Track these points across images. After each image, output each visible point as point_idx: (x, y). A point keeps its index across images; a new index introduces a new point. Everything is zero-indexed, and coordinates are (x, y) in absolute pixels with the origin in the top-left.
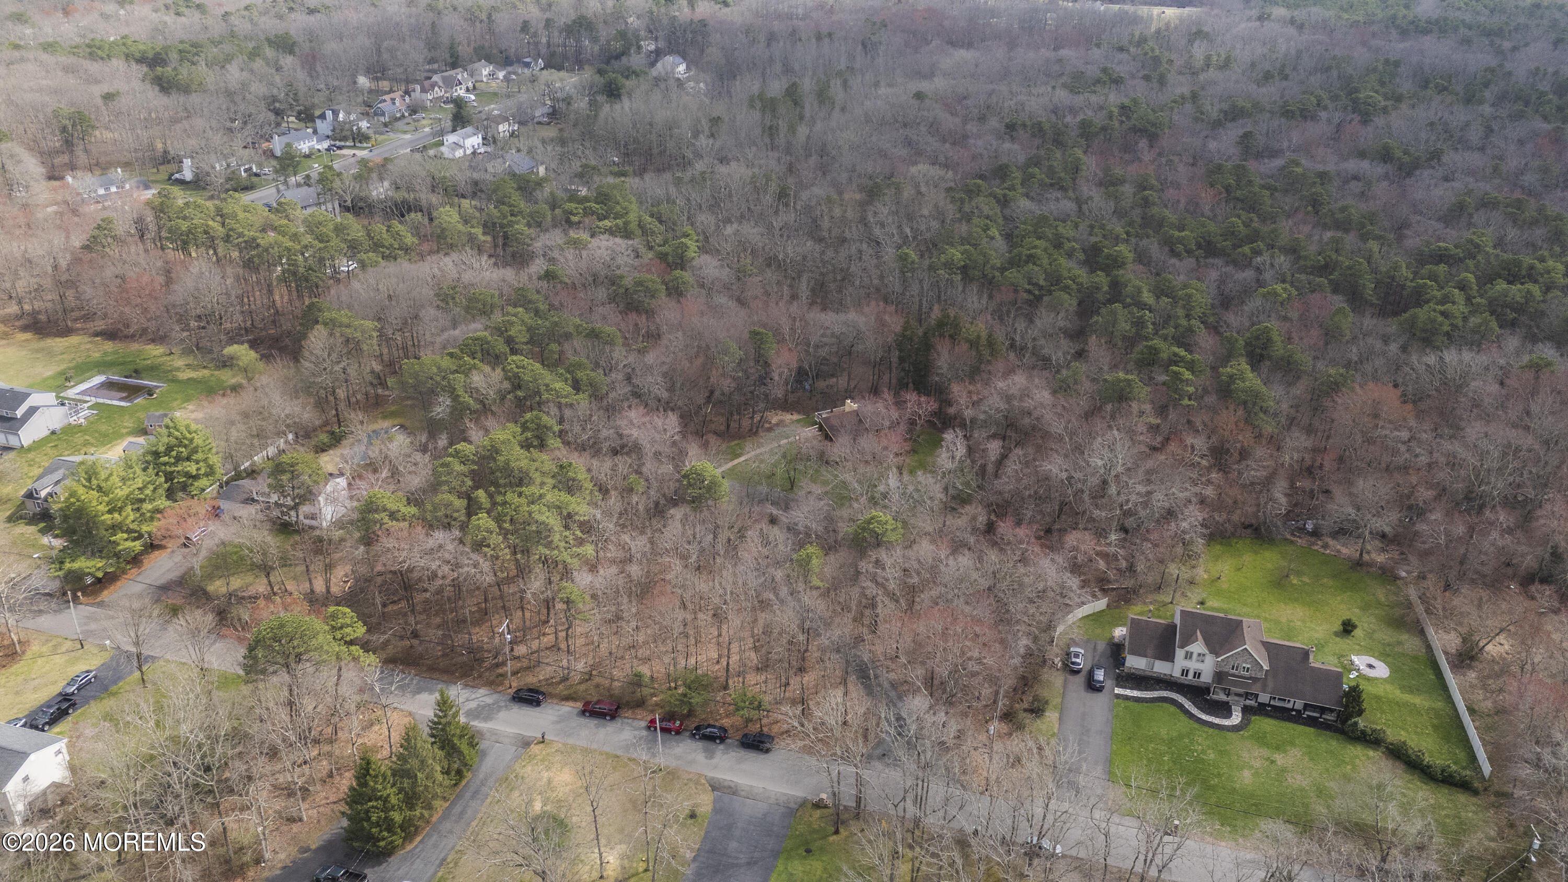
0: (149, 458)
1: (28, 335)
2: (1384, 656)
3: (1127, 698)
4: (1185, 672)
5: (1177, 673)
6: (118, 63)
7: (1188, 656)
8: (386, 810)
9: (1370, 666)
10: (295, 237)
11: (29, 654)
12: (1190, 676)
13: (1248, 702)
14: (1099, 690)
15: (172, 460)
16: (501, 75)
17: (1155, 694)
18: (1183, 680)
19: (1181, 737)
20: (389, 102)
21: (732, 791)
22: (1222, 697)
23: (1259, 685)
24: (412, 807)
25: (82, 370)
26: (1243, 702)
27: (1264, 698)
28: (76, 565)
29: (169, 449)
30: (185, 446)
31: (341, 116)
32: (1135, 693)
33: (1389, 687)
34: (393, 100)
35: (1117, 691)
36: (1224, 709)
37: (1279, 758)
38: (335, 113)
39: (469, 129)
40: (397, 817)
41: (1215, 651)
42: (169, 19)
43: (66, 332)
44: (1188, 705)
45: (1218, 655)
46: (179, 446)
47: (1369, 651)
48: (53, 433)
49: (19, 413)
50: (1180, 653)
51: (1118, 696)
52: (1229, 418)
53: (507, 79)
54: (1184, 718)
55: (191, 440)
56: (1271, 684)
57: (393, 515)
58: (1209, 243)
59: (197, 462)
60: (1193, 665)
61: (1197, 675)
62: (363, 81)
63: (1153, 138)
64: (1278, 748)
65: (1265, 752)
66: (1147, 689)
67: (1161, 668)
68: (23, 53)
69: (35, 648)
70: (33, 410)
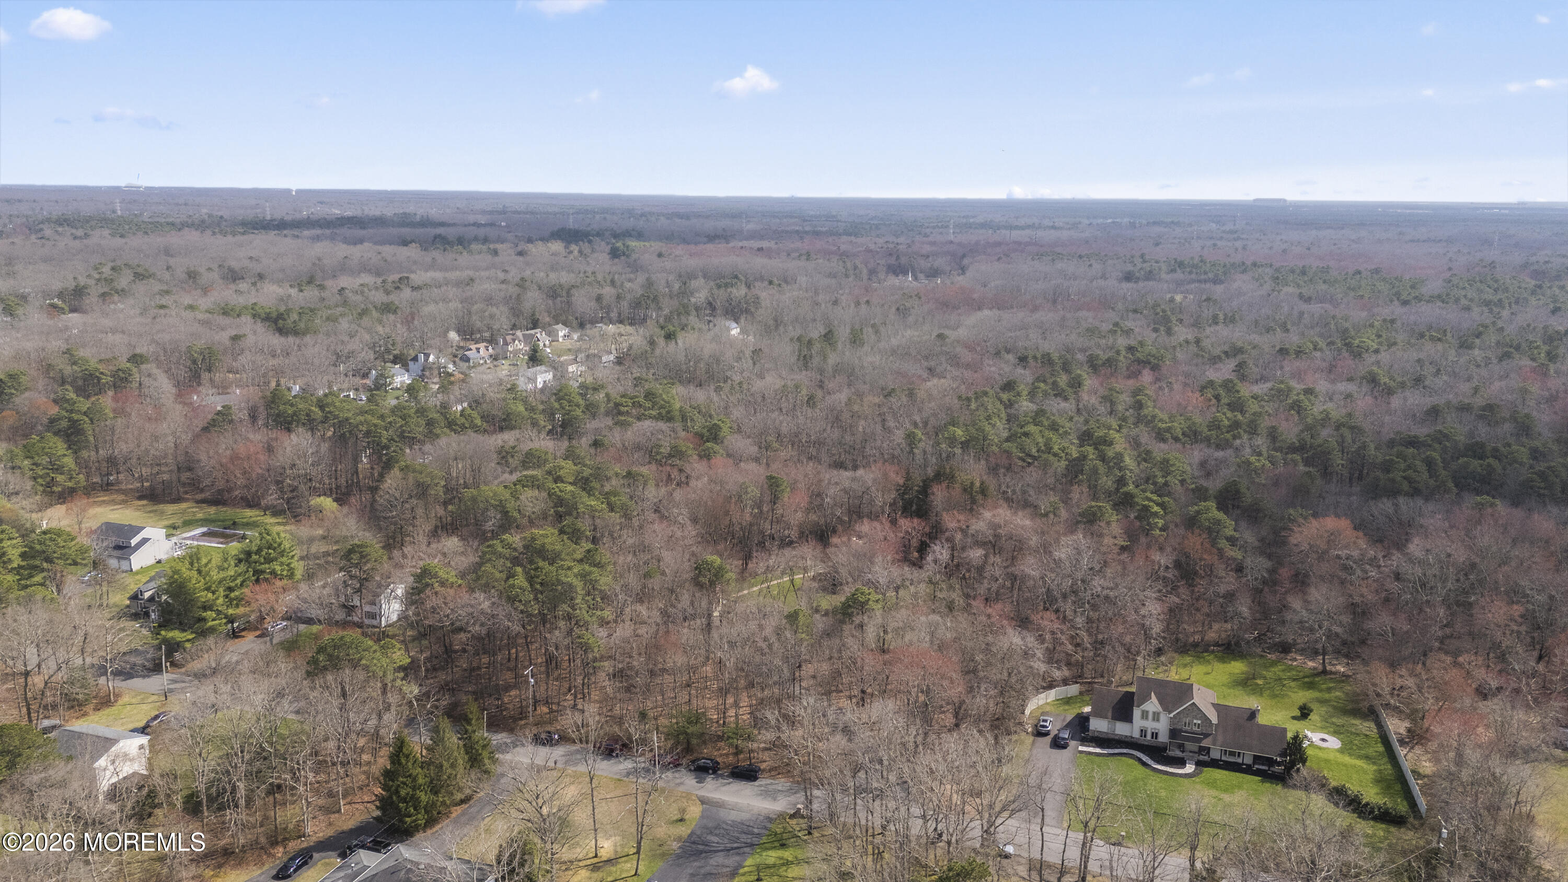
0: (242, 556)
1: (144, 502)
2: (1336, 733)
3: (1090, 753)
4: (1143, 732)
5: (1136, 734)
6: (246, 319)
7: (1145, 715)
8: (414, 789)
9: (1323, 740)
10: (382, 417)
11: (120, 702)
12: (1149, 737)
13: (1201, 758)
14: (1064, 747)
15: (262, 560)
16: (575, 336)
17: (1116, 751)
18: (1142, 741)
19: (1136, 780)
20: (474, 351)
21: (720, 805)
22: (1177, 753)
23: (1210, 739)
24: (436, 793)
25: (189, 524)
26: (1196, 757)
27: (1215, 754)
28: (171, 634)
29: (258, 552)
30: (274, 549)
31: (431, 358)
32: (1098, 750)
33: (1338, 755)
34: (478, 350)
35: (1081, 748)
36: (1181, 763)
37: (1227, 798)
38: (427, 356)
39: (543, 368)
40: (424, 797)
41: (1167, 709)
42: (293, 292)
43: (178, 500)
44: (1145, 758)
45: (1170, 712)
46: (269, 548)
47: (1322, 729)
48: (159, 562)
49: (134, 542)
50: (1137, 713)
51: (1081, 752)
52: (1195, 542)
53: (580, 339)
54: (1140, 767)
55: (280, 545)
56: (1220, 738)
57: (443, 584)
58: (1195, 433)
59: (282, 564)
60: (1150, 725)
61: (1155, 735)
62: (453, 335)
63: (1155, 368)
64: (1226, 791)
65: (1214, 792)
66: (1108, 747)
67: (1122, 729)
68: (167, 311)
69: (125, 699)
70: (145, 541)
